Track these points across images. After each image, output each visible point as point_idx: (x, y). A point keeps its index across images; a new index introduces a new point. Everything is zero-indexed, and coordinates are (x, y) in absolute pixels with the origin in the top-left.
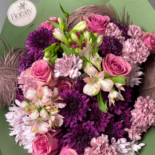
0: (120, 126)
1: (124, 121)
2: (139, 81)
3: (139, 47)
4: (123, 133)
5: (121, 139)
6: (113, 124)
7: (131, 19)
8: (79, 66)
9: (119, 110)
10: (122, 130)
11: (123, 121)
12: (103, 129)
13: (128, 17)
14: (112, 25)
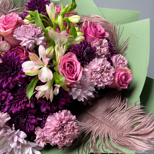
0: (34, 121)
1: (42, 121)
2: (83, 99)
3: (106, 72)
4: (32, 130)
5: (22, 132)
6: (29, 114)
7: (127, 52)
8: (38, 42)
9: (45, 108)
10: (33, 126)
11: (41, 119)
12: (14, 110)
13: (126, 48)
14: (106, 42)
